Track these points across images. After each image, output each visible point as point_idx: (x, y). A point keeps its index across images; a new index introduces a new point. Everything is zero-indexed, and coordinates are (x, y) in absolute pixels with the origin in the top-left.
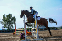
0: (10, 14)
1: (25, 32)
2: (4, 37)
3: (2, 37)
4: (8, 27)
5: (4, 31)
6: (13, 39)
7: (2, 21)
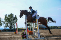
0: (11, 14)
1: (26, 31)
2: (6, 36)
3: (4, 36)
4: (10, 26)
5: (6, 31)
6: (14, 38)
7: (4, 21)
